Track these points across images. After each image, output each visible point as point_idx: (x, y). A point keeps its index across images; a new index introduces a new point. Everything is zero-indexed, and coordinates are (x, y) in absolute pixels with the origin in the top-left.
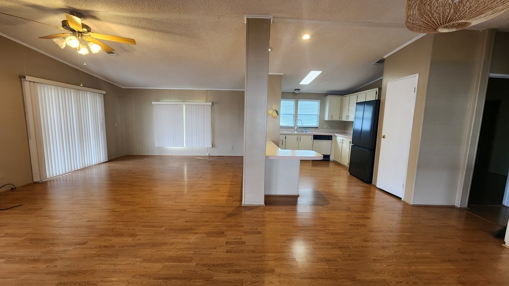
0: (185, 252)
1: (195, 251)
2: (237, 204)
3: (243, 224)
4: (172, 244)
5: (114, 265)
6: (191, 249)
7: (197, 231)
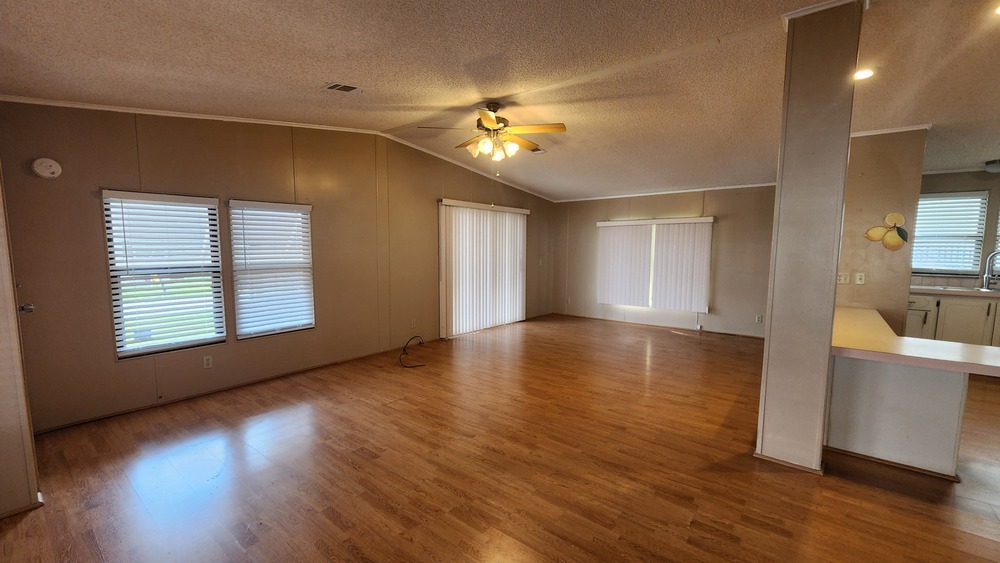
0: (606, 507)
1: (623, 513)
2: (744, 448)
3: (745, 498)
4: (587, 482)
5: (498, 481)
6: (617, 504)
7: (637, 476)
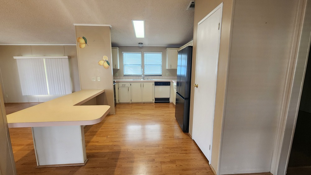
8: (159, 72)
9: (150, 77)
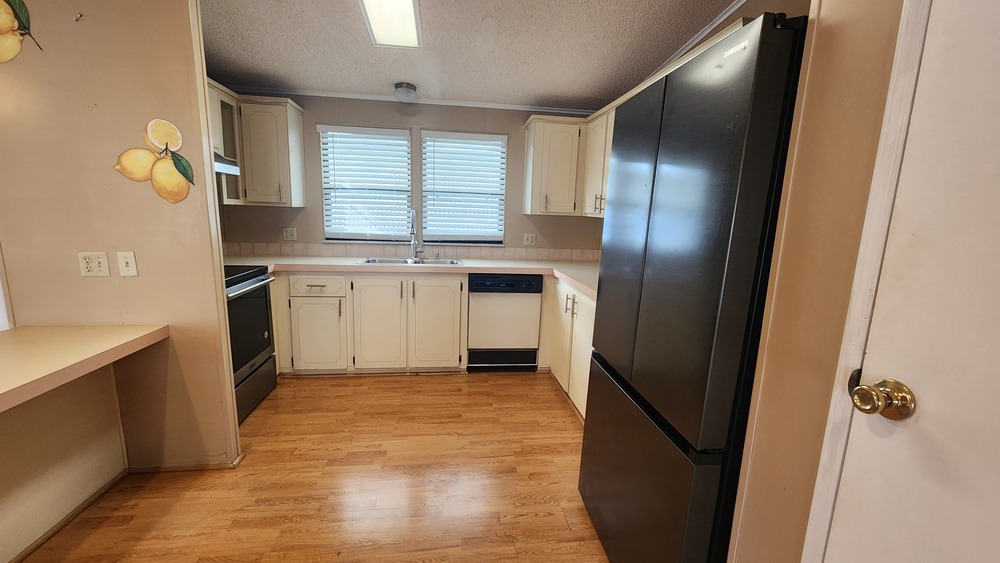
8: (492, 228)
9: (450, 250)
